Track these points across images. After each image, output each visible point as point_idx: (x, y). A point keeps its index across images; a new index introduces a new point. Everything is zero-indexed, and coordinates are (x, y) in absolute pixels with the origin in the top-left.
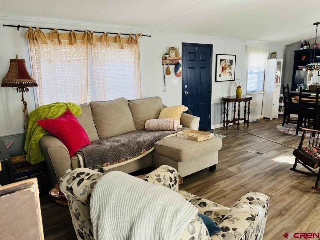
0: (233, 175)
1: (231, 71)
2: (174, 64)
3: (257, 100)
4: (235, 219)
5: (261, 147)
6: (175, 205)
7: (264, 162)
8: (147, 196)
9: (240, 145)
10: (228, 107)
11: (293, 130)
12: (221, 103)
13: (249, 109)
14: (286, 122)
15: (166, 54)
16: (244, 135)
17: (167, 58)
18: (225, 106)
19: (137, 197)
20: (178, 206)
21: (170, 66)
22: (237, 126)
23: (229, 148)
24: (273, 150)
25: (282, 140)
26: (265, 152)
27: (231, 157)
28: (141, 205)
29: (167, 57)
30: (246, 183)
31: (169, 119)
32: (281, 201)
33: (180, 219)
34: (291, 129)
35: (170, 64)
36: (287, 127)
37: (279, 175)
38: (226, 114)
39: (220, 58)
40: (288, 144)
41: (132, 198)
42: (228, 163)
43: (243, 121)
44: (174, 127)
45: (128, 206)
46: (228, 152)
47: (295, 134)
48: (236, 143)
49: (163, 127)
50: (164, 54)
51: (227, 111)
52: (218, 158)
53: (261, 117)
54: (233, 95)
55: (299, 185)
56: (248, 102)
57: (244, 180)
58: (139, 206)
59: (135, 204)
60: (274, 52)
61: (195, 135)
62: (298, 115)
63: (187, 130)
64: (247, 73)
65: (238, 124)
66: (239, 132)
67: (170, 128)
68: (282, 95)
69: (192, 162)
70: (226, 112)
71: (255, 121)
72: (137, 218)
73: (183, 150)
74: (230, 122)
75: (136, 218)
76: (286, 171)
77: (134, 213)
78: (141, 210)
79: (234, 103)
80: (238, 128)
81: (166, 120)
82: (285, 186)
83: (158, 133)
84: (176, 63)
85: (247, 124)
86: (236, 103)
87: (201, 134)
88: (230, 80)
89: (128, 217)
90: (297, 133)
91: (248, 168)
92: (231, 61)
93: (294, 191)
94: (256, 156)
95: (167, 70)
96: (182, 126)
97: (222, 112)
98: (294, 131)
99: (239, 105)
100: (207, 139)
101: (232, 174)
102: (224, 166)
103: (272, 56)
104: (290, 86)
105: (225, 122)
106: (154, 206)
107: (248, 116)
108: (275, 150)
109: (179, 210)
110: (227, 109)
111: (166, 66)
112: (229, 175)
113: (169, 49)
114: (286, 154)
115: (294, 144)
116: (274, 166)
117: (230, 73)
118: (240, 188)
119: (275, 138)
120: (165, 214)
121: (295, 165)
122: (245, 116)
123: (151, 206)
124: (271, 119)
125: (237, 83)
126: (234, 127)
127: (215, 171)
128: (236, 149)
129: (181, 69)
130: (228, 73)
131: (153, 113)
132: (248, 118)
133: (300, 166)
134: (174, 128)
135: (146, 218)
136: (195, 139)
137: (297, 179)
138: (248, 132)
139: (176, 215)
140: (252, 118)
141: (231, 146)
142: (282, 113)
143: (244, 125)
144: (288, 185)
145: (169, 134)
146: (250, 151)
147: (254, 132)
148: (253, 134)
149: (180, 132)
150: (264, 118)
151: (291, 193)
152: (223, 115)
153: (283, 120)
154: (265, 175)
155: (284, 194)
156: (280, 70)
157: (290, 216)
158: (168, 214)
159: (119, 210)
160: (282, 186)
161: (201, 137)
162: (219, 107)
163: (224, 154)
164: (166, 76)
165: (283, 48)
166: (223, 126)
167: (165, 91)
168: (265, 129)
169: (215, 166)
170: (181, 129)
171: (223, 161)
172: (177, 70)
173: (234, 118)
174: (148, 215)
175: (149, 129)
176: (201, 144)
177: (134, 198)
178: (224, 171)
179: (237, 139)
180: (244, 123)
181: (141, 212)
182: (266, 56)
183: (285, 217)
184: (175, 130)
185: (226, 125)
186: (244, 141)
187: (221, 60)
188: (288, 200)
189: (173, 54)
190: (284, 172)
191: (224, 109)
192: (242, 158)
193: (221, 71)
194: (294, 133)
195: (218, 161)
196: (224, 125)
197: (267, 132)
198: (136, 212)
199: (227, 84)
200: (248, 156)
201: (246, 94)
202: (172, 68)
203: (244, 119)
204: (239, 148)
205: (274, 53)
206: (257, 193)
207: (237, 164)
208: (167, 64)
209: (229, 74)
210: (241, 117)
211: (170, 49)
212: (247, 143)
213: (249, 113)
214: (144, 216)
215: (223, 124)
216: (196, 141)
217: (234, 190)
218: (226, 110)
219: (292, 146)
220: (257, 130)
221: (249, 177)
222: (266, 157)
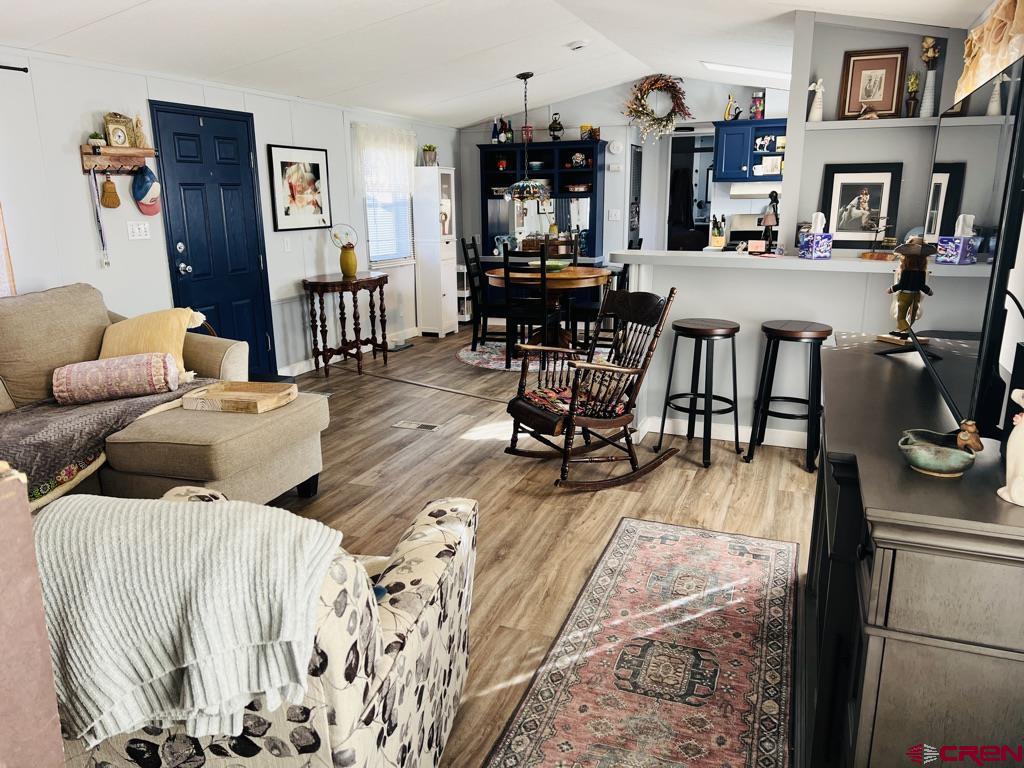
0: (369, 495)
1: (317, 197)
2: (130, 173)
3: (400, 284)
4: (413, 563)
5: (430, 410)
6: (290, 529)
7: (442, 447)
8: (210, 526)
9: (372, 412)
10: (322, 308)
11: (498, 359)
12: (301, 298)
13: (382, 310)
14: (480, 339)
15: (95, 136)
16: (380, 385)
17: (102, 150)
18: (313, 304)
19: (179, 535)
20: (299, 530)
21: (114, 178)
22: (356, 362)
23: (343, 427)
24: (459, 413)
25: (476, 386)
26: (439, 421)
27: (353, 451)
28: (201, 548)
29: (99, 147)
30: (406, 507)
31: (145, 357)
32: (494, 528)
33: (311, 553)
34: (494, 356)
35: (112, 172)
36: (483, 353)
37: (480, 472)
38: (319, 329)
39: (279, 156)
40: (492, 393)
41: (164, 540)
42: (348, 466)
43: (369, 348)
44: (169, 379)
45: (160, 560)
46: (344, 438)
47: (503, 367)
48: (361, 411)
49: (125, 383)
50: (87, 137)
51: (323, 320)
52: (320, 455)
53: (417, 332)
54: (333, 271)
55: (528, 485)
56: (378, 289)
57: (399, 501)
58: (194, 553)
59: (179, 553)
60: (430, 147)
61: (245, 396)
62: (505, 320)
63: (212, 387)
64: (365, 206)
65: (358, 356)
66: (364, 379)
67: (151, 384)
68: (464, 269)
69: (246, 478)
70: (319, 323)
71: (402, 343)
72: (197, 581)
73: (218, 442)
74: (333, 352)
75: (193, 583)
76: (496, 459)
77: (183, 573)
78: (203, 559)
79: (337, 294)
80: (360, 368)
81: (132, 359)
82: (498, 493)
83: (111, 407)
84: (136, 169)
85: (382, 354)
86: (345, 294)
87: (261, 391)
88: (318, 226)
89: (168, 587)
90: (508, 365)
91: (405, 470)
92: (315, 168)
93: (520, 500)
94: (419, 436)
95: (104, 192)
96: (192, 373)
97: (307, 325)
98: (502, 359)
99: (355, 301)
100: (283, 402)
101: (365, 491)
102: (339, 476)
103: (427, 156)
104: (479, 242)
105: (319, 353)
106: (238, 541)
107: (384, 330)
108: (463, 412)
109: (304, 536)
110: (322, 315)
111: (101, 179)
112: (357, 497)
113: (105, 118)
114: (491, 417)
115: (504, 391)
116: (468, 453)
117: (316, 204)
118: (394, 523)
119: (461, 382)
120: (272, 549)
121: (514, 440)
122: (374, 332)
123: (229, 543)
124: (442, 335)
125: (339, 236)
126: (348, 367)
127: (316, 493)
128: (363, 426)
129: (155, 190)
130: (308, 203)
131: (78, 342)
132: (384, 337)
133: (526, 440)
134: (167, 382)
135: (223, 571)
136: (249, 408)
137: (523, 472)
138: (389, 375)
139: (301, 547)
140: (395, 337)
141: (348, 419)
142: (467, 318)
143: (375, 358)
144: (504, 491)
145: (156, 404)
146: (405, 426)
147: (405, 374)
148: (402, 379)
149: (193, 394)
150: (425, 334)
151: (512, 507)
152: (309, 333)
153: (472, 334)
154: (451, 477)
155: (499, 511)
156: (449, 198)
157: (519, 555)
158: (280, 550)
159: (132, 579)
160: (492, 493)
161: (266, 400)
162: (297, 308)
163: (335, 443)
164: (104, 212)
165: (451, 135)
166: (314, 368)
167: (108, 264)
168: (432, 364)
169: (314, 479)
170: (192, 383)
171: (333, 463)
172: (143, 190)
173: (344, 340)
174: (226, 564)
175: (72, 398)
176: (269, 420)
177: (172, 538)
178: (342, 488)
179: (361, 399)
180: (374, 352)
181: (204, 564)
182: (410, 156)
183: (507, 562)
184: (170, 391)
185: (322, 364)
186: (381, 402)
187: (285, 165)
188: (510, 522)
189: (119, 137)
190: (491, 460)
191: (313, 314)
192: (385, 446)
193: (289, 199)
194: (502, 365)
195: (323, 464)
196: (317, 363)
197: (437, 369)
198: (189, 568)
199: (310, 238)
200: (400, 438)
201: (370, 269)
202: (122, 184)
203: (373, 341)
204: (373, 421)
205: (430, 149)
206: (450, 500)
207: (373, 466)
208: (103, 172)
209: (313, 207)
210: (363, 337)
211: (109, 118)
212: (390, 404)
213: (383, 322)
214: (215, 568)
215: (313, 360)
216: (251, 413)
217: (380, 530)
218: (318, 318)
219: (501, 398)
220: (410, 368)
221: (411, 490)
222: (445, 435)
